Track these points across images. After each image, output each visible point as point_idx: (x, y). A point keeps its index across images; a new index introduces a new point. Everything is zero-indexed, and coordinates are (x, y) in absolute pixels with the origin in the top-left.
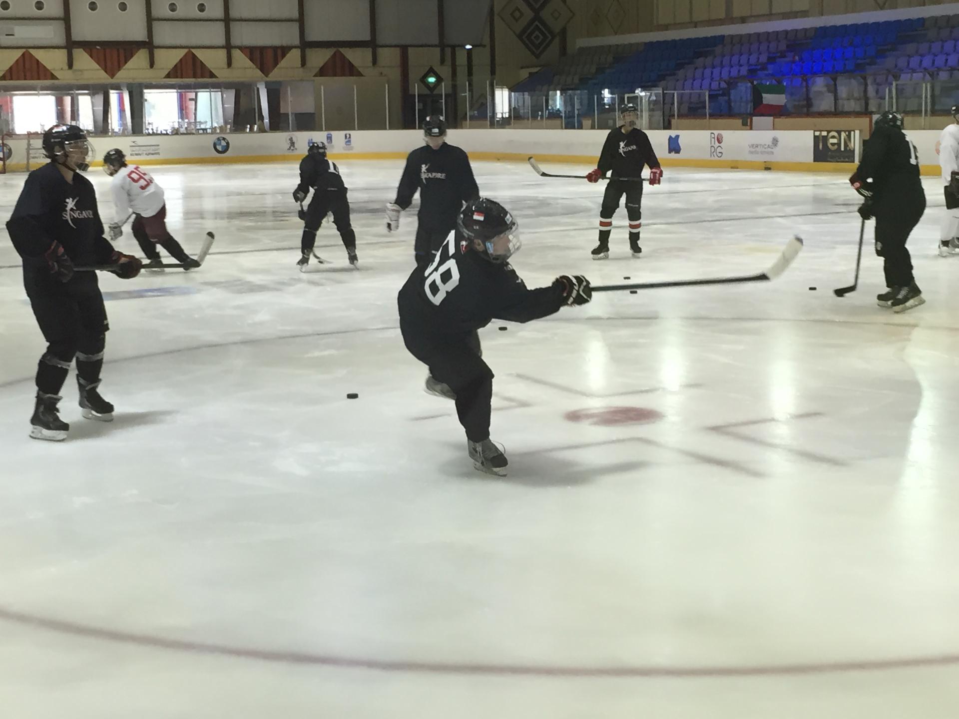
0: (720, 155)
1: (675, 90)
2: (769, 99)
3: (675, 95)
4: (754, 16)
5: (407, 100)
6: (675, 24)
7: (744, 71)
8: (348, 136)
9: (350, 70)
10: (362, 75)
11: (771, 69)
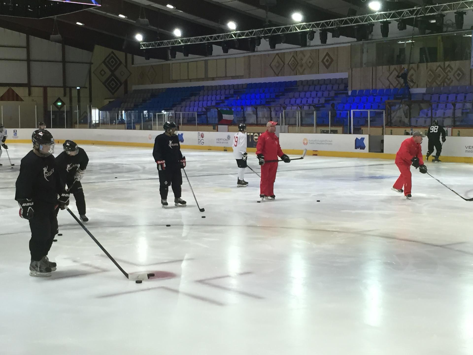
0: (203, 143)
1: (181, 111)
2: (226, 117)
3: (181, 114)
4: (218, 77)
5: (46, 113)
6: (180, 80)
7: (214, 103)
8: (15, 131)
9: (17, 98)
10: (23, 101)
11: (226, 103)
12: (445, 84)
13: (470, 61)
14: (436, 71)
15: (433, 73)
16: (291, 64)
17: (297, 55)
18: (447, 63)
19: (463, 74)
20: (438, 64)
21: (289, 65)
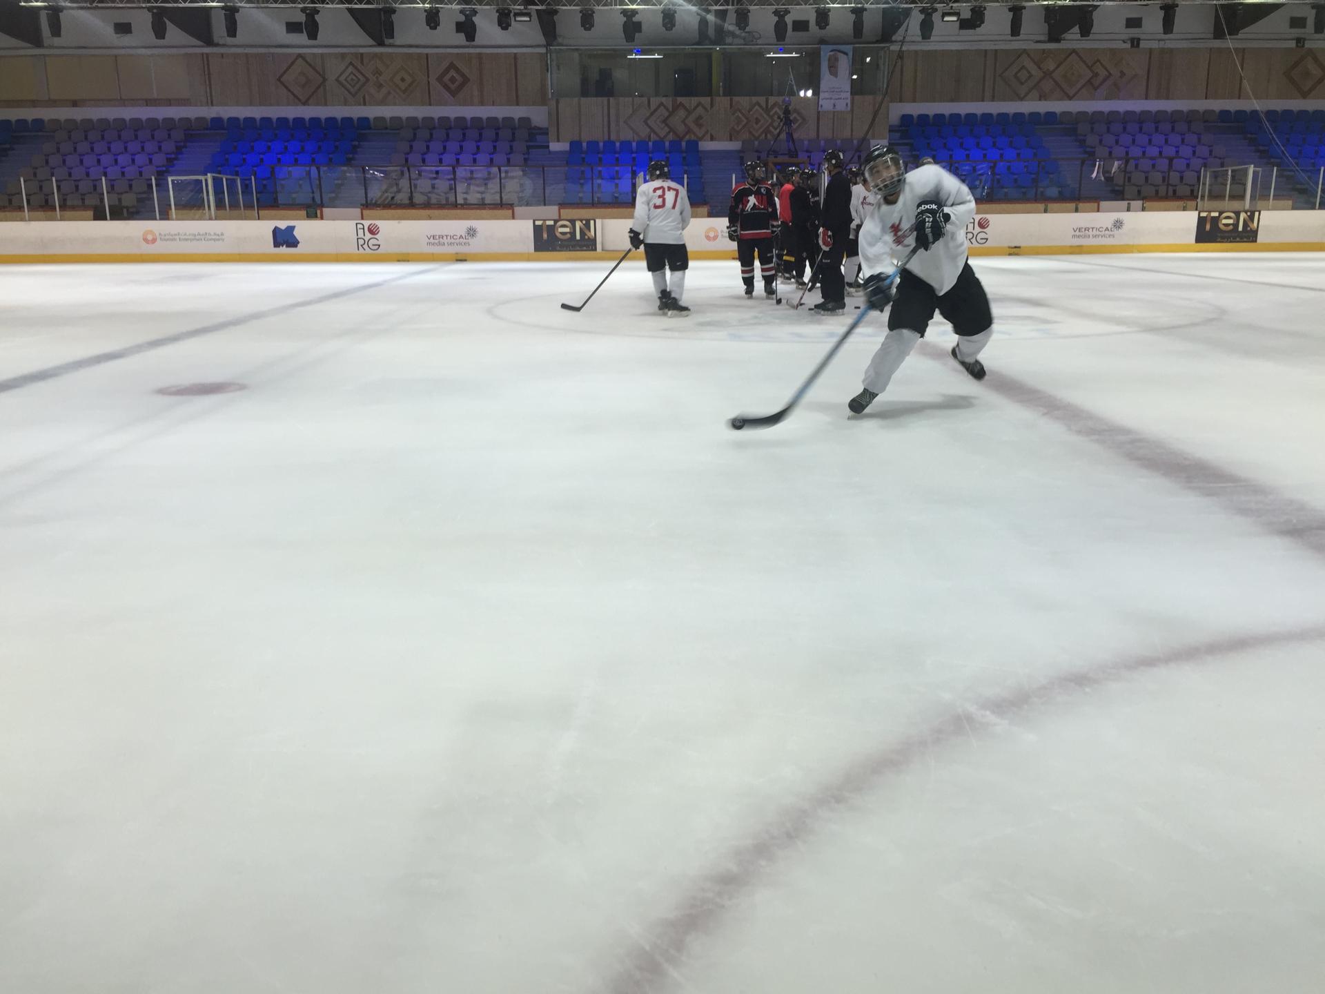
0: (375, 247)
12: (769, 135)
13: (819, 98)
14: (751, 113)
15: (743, 115)
16: (346, 80)
17: (362, 63)
18: (772, 100)
19: (804, 119)
20: (754, 99)
21: (340, 83)
